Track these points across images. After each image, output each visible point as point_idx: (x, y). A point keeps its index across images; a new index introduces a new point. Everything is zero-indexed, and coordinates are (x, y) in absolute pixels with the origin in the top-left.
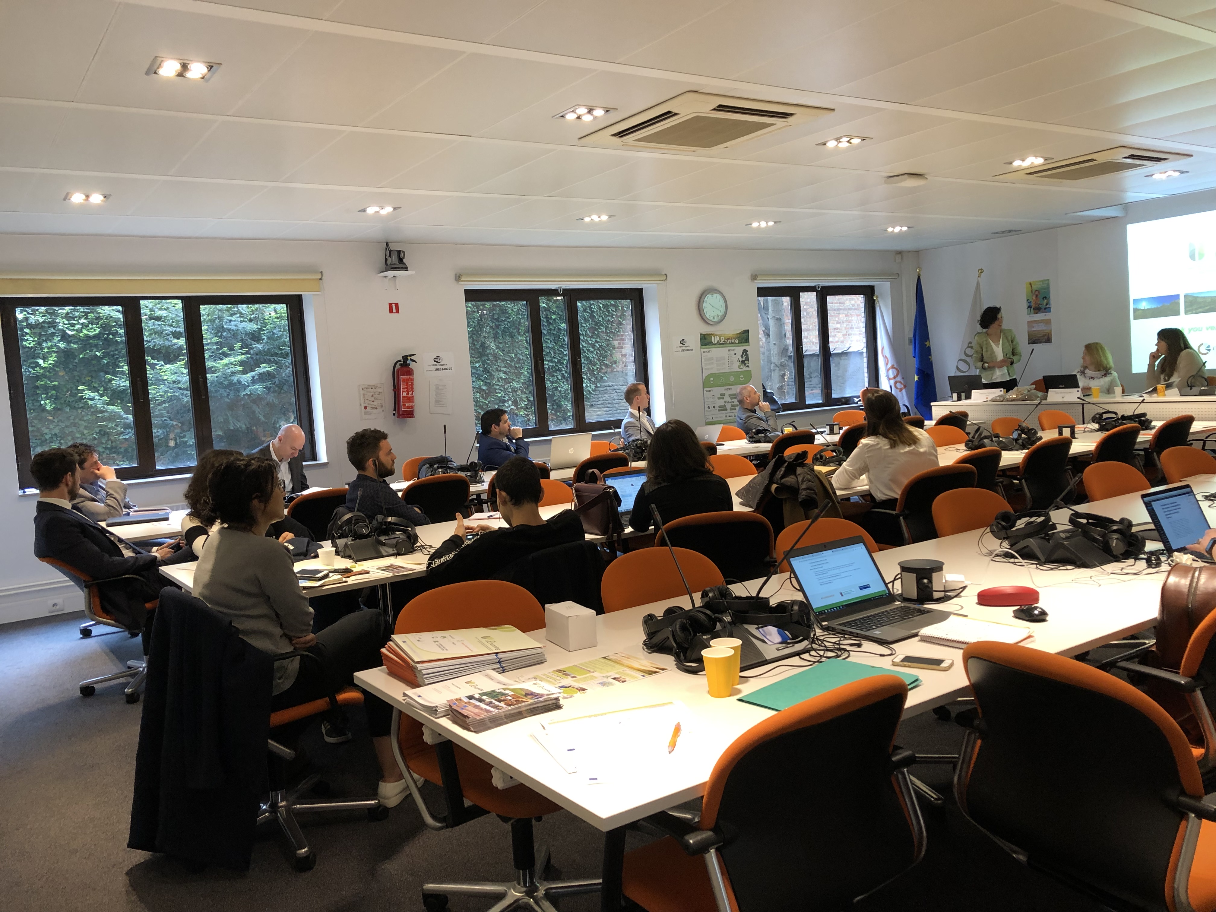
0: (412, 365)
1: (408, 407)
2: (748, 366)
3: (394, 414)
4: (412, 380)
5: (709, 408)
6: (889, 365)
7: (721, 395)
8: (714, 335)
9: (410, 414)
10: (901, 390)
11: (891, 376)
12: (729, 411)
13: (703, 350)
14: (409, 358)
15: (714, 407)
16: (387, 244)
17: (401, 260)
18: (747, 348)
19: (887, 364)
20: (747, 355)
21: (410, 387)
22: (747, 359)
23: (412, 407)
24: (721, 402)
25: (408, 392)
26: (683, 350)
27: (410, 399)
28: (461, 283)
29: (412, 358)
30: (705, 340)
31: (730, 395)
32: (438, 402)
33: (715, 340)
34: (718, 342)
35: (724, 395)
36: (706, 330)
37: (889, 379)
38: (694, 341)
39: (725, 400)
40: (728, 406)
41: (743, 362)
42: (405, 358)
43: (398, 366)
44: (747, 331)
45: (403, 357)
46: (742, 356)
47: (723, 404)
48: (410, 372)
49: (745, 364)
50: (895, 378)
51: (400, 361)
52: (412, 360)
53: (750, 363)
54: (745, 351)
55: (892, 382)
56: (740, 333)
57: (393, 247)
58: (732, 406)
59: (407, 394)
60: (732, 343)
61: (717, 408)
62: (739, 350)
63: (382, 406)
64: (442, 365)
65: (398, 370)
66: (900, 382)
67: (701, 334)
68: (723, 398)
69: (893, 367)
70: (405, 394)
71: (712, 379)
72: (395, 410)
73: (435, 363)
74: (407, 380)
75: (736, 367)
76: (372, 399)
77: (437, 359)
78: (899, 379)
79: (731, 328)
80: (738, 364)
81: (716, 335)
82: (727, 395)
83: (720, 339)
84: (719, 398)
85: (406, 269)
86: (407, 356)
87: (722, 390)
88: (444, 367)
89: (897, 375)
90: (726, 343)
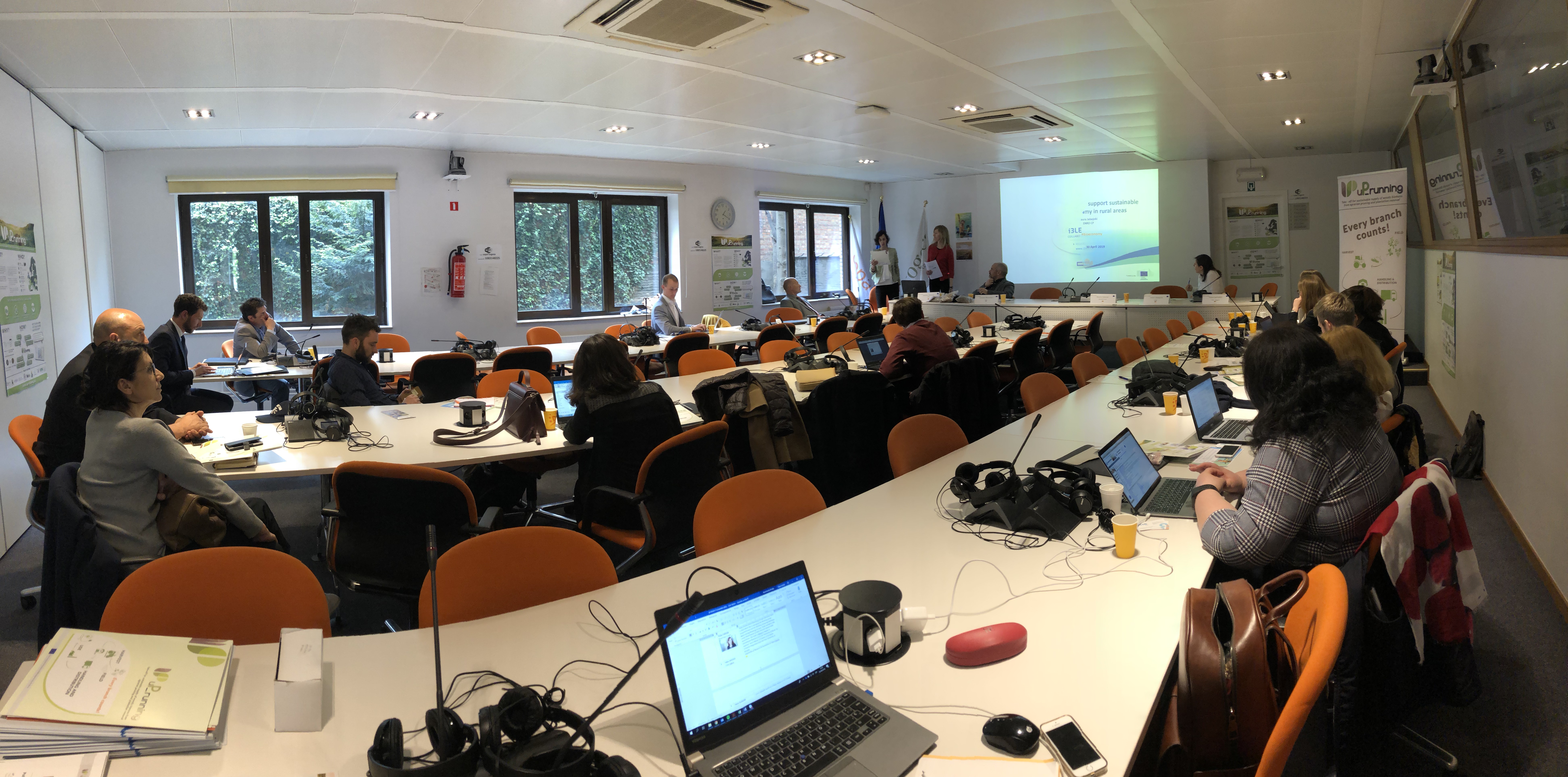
0: (465, 254)
1: (459, 288)
2: (750, 265)
3: (448, 294)
4: (464, 266)
5: (716, 297)
6: (859, 269)
7: (727, 287)
8: (723, 238)
9: (460, 294)
10: (867, 288)
11: (860, 278)
12: (733, 300)
13: (713, 250)
14: (463, 248)
15: (721, 297)
16: (452, 152)
17: (460, 165)
18: (750, 250)
19: (857, 268)
20: (750, 256)
21: (462, 273)
22: (750, 259)
23: (462, 288)
24: (727, 293)
25: (459, 276)
26: (698, 250)
27: (461, 282)
28: (511, 186)
29: (466, 248)
30: (716, 242)
31: (734, 288)
32: (487, 285)
33: (723, 242)
34: (726, 244)
35: (730, 287)
36: (716, 233)
37: (858, 280)
38: (707, 243)
39: (730, 291)
40: (733, 296)
41: (746, 261)
42: (460, 248)
43: (454, 254)
44: (750, 237)
45: (458, 247)
46: (745, 257)
47: (729, 294)
48: (462, 260)
49: (748, 263)
50: (862, 279)
51: (455, 250)
52: (465, 250)
53: (752, 262)
54: (748, 253)
55: (861, 282)
56: (744, 238)
57: (456, 155)
58: (736, 296)
59: (459, 278)
60: (738, 245)
61: (723, 297)
62: (744, 251)
63: (439, 287)
64: (492, 255)
65: (454, 258)
66: (866, 283)
67: (712, 237)
68: (729, 290)
69: (861, 271)
70: (457, 278)
71: (720, 274)
72: (449, 290)
73: (486, 253)
74: (460, 266)
75: (740, 265)
76: (432, 280)
77: (488, 250)
78: (865, 280)
79: (737, 232)
80: (742, 263)
81: (725, 238)
82: (732, 287)
83: (728, 242)
84: (725, 290)
85: (464, 173)
86: (461, 246)
87: (728, 283)
88: (493, 256)
89: (864, 277)
90: (733, 245)
